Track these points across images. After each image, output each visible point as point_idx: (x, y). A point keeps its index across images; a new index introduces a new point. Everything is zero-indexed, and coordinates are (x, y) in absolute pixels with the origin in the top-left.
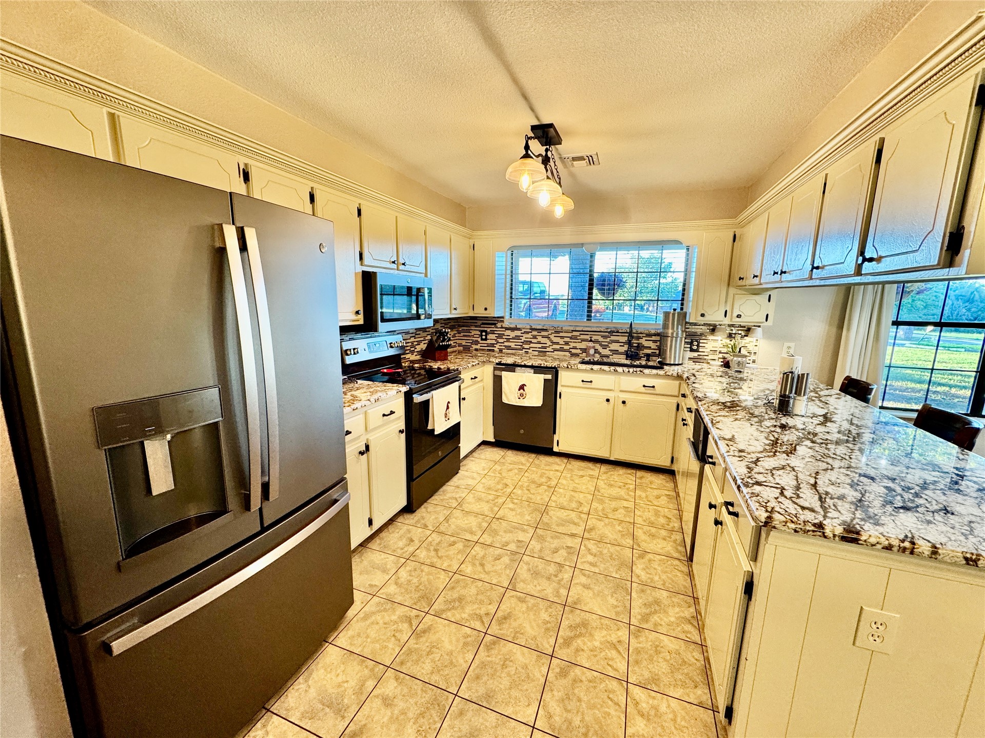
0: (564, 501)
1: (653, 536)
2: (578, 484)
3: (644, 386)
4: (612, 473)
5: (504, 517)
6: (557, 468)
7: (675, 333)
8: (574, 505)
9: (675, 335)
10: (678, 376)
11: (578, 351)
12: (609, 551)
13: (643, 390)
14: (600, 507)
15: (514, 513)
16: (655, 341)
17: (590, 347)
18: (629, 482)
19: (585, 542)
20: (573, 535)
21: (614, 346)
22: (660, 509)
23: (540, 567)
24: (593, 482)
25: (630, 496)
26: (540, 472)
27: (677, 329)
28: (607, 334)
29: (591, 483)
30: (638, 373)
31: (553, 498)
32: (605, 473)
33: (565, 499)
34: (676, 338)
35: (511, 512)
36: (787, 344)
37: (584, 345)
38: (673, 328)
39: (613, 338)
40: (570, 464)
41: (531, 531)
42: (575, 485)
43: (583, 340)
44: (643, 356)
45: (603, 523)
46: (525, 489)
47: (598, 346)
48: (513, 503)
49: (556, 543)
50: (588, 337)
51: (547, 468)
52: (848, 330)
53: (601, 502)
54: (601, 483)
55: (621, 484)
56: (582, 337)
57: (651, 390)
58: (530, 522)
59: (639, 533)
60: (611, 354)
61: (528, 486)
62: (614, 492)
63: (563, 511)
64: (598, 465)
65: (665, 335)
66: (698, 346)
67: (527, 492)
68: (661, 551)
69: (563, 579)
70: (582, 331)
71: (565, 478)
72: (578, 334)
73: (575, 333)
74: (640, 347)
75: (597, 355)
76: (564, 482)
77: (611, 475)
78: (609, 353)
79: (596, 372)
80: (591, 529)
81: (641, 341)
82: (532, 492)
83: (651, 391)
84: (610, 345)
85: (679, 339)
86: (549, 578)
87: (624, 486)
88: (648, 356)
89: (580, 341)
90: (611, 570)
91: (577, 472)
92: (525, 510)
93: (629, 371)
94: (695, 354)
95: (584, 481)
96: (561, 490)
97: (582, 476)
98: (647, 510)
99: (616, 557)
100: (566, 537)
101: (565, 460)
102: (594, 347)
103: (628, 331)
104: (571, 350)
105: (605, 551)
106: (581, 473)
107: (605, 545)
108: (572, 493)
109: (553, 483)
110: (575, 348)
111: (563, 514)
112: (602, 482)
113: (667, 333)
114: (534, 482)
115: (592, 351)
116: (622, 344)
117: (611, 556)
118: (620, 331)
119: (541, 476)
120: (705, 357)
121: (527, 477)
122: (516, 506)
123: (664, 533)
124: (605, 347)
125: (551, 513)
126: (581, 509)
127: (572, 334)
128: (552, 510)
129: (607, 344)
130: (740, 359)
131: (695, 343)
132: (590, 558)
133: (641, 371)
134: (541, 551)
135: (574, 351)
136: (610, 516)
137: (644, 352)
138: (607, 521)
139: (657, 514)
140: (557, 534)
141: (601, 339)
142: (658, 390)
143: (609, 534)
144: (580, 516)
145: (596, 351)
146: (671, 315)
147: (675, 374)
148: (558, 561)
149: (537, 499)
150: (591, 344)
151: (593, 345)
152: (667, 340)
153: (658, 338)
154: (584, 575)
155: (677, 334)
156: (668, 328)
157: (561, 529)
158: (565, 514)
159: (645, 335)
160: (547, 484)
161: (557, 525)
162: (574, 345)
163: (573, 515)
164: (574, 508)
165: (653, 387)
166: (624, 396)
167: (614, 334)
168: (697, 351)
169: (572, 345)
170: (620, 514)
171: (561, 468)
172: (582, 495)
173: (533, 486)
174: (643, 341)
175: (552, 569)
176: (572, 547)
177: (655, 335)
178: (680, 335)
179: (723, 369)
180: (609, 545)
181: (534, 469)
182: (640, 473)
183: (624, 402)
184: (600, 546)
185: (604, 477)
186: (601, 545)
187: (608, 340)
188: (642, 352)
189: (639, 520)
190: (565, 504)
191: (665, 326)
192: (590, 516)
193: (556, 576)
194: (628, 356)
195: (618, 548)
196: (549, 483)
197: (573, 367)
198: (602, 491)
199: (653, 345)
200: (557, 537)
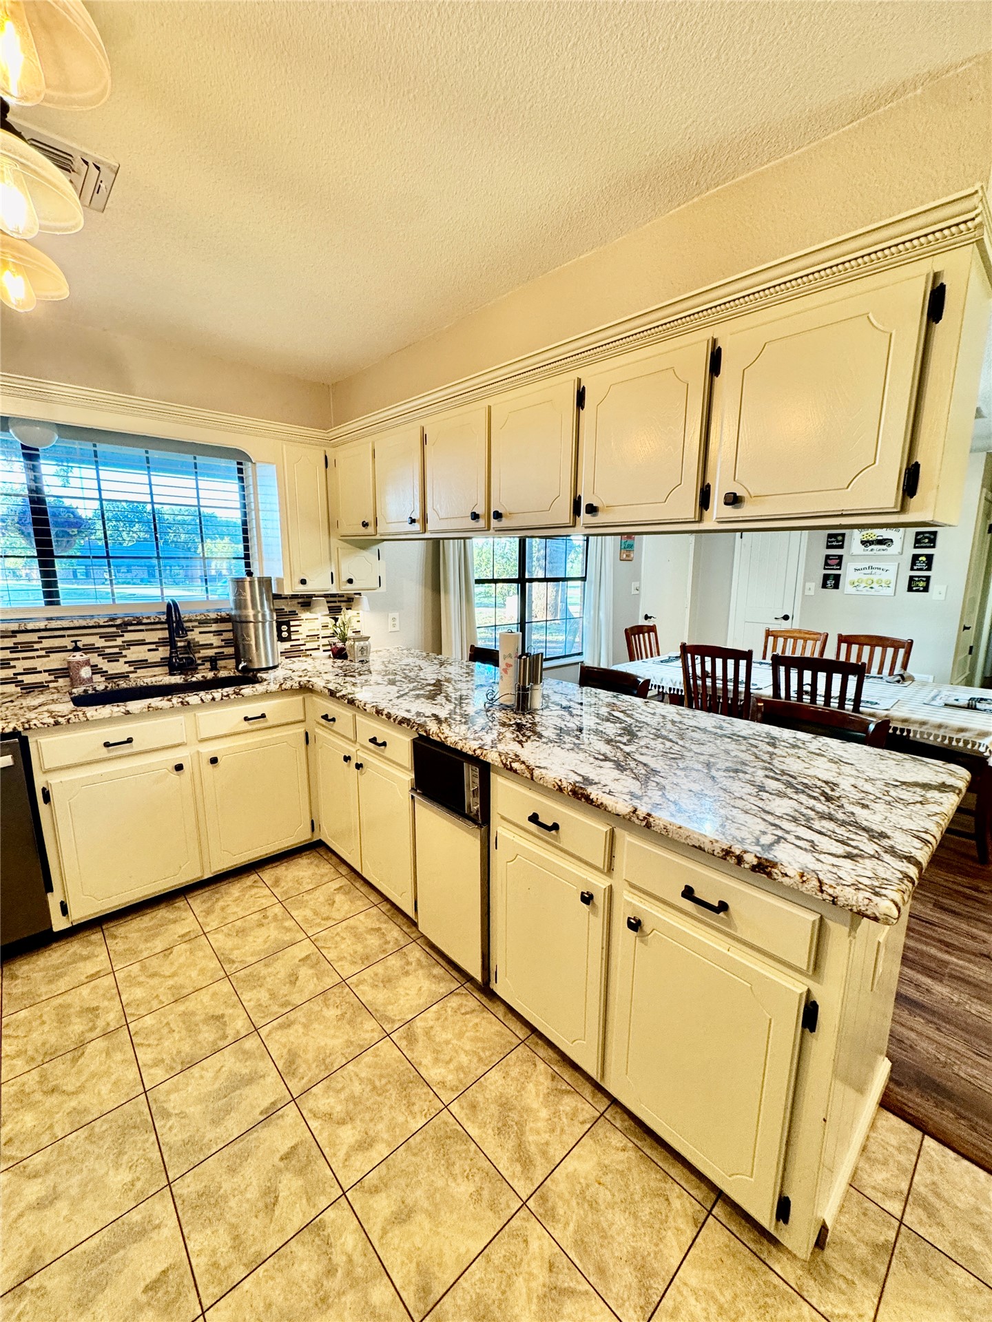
0: (177, 1044)
1: (389, 981)
2: (174, 975)
3: (246, 719)
4: (221, 903)
5: (35, 1255)
6: (89, 968)
7: (260, 615)
8: (208, 1035)
9: (260, 618)
10: (301, 687)
11: (44, 677)
12: (361, 1080)
13: (246, 726)
14: (263, 995)
15: (63, 1207)
16: (218, 633)
17: (78, 663)
18: (265, 902)
19: (309, 1104)
20: (270, 1114)
21: (135, 653)
22: (351, 922)
23: (278, 1297)
24: (201, 948)
25: (288, 930)
26: (48, 1010)
27: (262, 605)
28: (114, 629)
29: (201, 954)
30: (232, 697)
31: (145, 1056)
32: (208, 912)
33: (176, 1036)
34: (264, 623)
35: (49, 1213)
36: (391, 615)
37: (56, 661)
38: (254, 606)
39: (129, 637)
40: (115, 937)
41: (162, 1209)
42: (171, 982)
43: (50, 651)
44: (199, 662)
45: (298, 1028)
46: (38, 1096)
47: (95, 659)
48: (36, 1175)
49: (252, 1177)
50: (67, 642)
51: (62, 985)
52: (446, 592)
53: (255, 981)
54: (218, 940)
55: (256, 917)
56: (47, 643)
57: (259, 722)
58: (139, 1185)
59: (368, 994)
60: (132, 669)
61: (43, 1078)
62: (258, 941)
63: (195, 1070)
64: (181, 903)
65: (244, 619)
66: (289, 631)
67: (54, 1100)
68: (422, 1001)
69: (350, 1260)
70: (46, 630)
71: (132, 981)
72: (33, 637)
73: (21, 638)
74: (191, 647)
75: (97, 678)
76: (139, 993)
77: (223, 909)
78: (127, 668)
79: (141, 716)
80: (291, 1062)
81: (191, 636)
82: (70, 1088)
83: (260, 724)
84: (124, 652)
85: (267, 624)
86: (323, 1300)
87: (265, 917)
88: (213, 662)
89: (43, 653)
90: (401, 1119)
91: (146, 949)
92: (90, 1163)
93: (213, 699)
94: (287, 645)
95: (182, 960)
96: (149, 1021)
97: (168, 951)
98: (338, 938)
99: (384, 1081)
100: (263, 1133)
101: (96, 937)
102: (87, 663)
103: (164, 618)
104: (20, 678)
105: (357, 1088)
106: (159, 945)
107: (344, 1072)
108: (181, 1008)
109: (112, 1017)
110: (33, 671)
111: (204, 1079)
112: (220, 936)
113: (247, 616)
114: (52, 1055)
115: (85, 672)
116: (153, 647)
117: (374, 1088)
118: (145, 621)
119: (62, 1019)
120: (302, 648)
121: (19, 1054)
122: (51, 1179)
123: (394, 962)
124: (113, 658)
125: (174, 1102)
126: (230, 1032)
127: (15, 640)
128: (168, 1093)
129: (116, 650)
130: (362, 643)
131: (284, 628)
132: (348, 1135)
133: (238, 694)
134: (237, 1242)
135: (28, 679)
136: (297, 999)
137: (200, 655)
138: (298, 1015)
139: (358, 937)
140: (235, 1148)
141: (100, 643)
142: (271, 720)
143: (331, 1043)
144: (245, 1052)
145: (96, 670)
146: (247, 585)
147: (296, 686)
148: (298, 1223)
149: (102, 1096)
150: (79, 657)
151: (85, 657)
152: (247, 628)
153: (229, 626)
154: (375, 1190)
155: (264, 616)
156: (246, 607)
157: (233, 1125)
158: (209, 1075)
159: (196, 624)
160: (98, 1032)
161: (215, 1122)
162: (29, 664)
163: (228, 1061)
164: (214, 1042)
165: (263, 716)
166: (210, 749)
167: (130, 628)
168: (289, 639)
169: (20, 666)
170: (309, 983)
171: (100, 961)
172: (205, 996)
173: (58, 1068)
174: (195, 636)
175: (305, 1263)
176: (294, 1148)
177: (216, 621)
178: (268, 618)
179: (339, 662)
180: (350, 1066)
181: (23, 1014)
182: (268, 875)
183: (214, 761)
184: (339, 1086)
185: (213, 923)
186: (338, 1081)
187: (119, 641)
188: (197, 655)
189: (347, 969)
190: (186, 1048)
191: (240, 604)
192: (263, 1032)
193: (331, 1271)
194: (172, 666)
195: (367, 1058)
196: (101, 1023)
197: (73, 720)
198: (235, 955)
199: (215, 641)
200: (245, 1156)
